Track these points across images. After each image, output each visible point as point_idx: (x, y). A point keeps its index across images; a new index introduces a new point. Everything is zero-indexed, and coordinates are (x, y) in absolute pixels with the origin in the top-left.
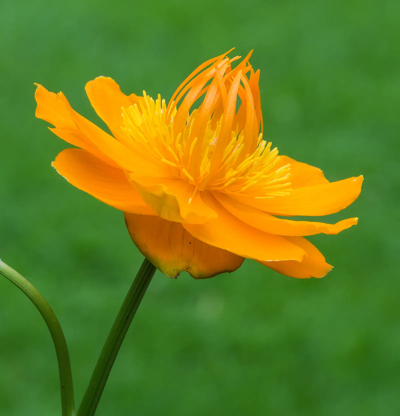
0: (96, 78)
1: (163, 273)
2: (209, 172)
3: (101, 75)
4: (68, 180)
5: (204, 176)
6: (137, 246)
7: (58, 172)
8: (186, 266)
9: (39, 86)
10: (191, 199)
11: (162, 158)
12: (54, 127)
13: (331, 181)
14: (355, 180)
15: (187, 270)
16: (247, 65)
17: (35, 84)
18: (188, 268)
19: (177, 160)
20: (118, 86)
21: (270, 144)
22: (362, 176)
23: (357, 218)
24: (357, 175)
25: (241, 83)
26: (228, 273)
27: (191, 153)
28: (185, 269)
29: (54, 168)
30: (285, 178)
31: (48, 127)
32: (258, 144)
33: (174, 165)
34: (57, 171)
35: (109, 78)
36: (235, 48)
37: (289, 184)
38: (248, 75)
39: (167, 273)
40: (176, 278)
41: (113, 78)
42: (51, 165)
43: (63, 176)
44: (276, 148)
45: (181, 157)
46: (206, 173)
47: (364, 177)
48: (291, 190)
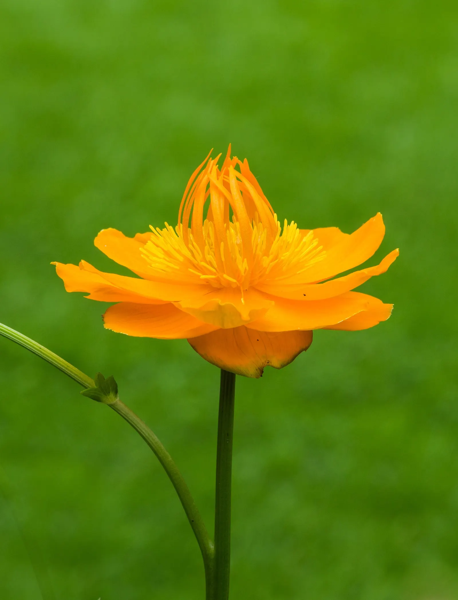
0: (99, 233)
1: (248, 377)
2: (247, 268)
3: (101, 230)
4: (127, 334)
5: (244, 273)
6: (214, 364)
7: (115, 331)
8: (266, 362)
9: (57, 264)
10: (242, 299)
11: (200, 276)
12: (88, 294)
13: (350, 233)
14: (374, 220)
15: (268, 364)
16: (232, 158)
17: (51, 263)
18: (268, 363)
19: (214, 270)
20: (121, 232)
21: (286, 221)
22: (380, 213)
23: (397, 249)
24: (374, 215)
25: (238, 179)
26: (305, 351)
27: (223, 259)
28: (266, 364)
29: (109, 329)
30: (315, 243)
31: (84, 297)
32: (277, 224)
33: (213, 277)
34: (112, 331)
35: (110, 229)
36: (213, 149)
37: (321, 247)
38: (237, 168)
39: (251, 375)
40: (262, 376)
41: (113, 228)
42: (105, 328)
43: (121, 333)
44: (293, 222)
45: (216, 266)
46: (246, 269)
47: (381, 213)
48: (324, 252)
